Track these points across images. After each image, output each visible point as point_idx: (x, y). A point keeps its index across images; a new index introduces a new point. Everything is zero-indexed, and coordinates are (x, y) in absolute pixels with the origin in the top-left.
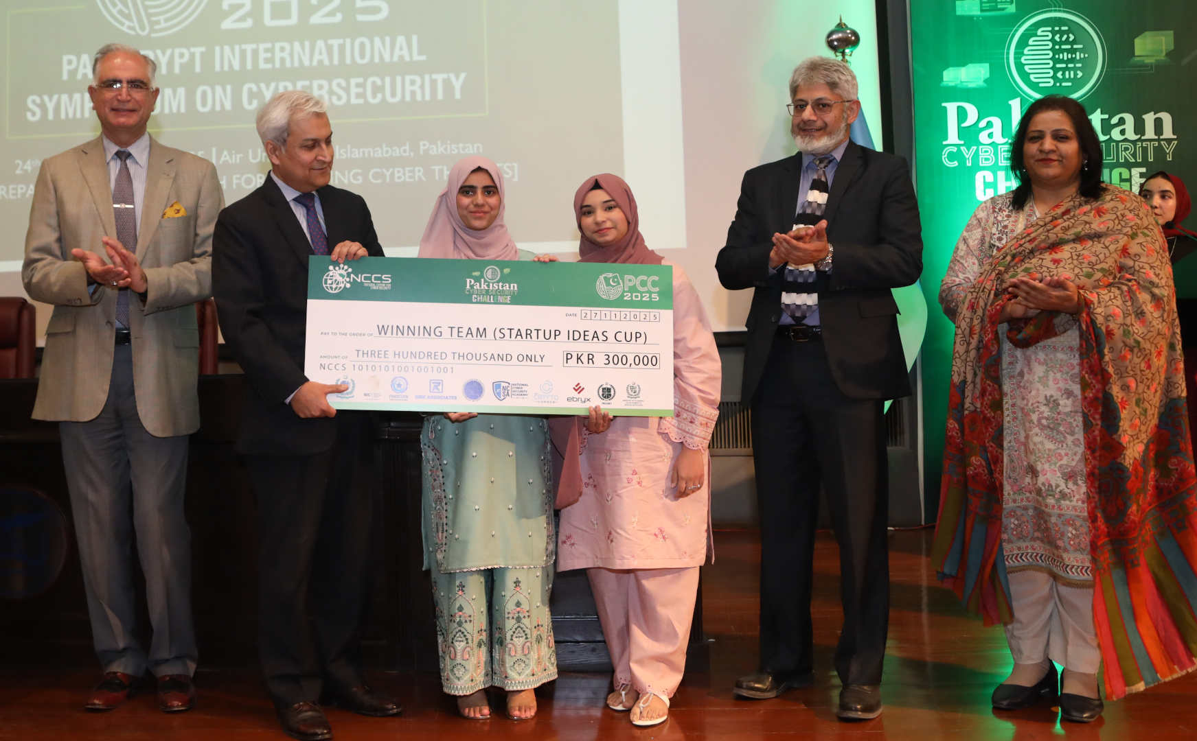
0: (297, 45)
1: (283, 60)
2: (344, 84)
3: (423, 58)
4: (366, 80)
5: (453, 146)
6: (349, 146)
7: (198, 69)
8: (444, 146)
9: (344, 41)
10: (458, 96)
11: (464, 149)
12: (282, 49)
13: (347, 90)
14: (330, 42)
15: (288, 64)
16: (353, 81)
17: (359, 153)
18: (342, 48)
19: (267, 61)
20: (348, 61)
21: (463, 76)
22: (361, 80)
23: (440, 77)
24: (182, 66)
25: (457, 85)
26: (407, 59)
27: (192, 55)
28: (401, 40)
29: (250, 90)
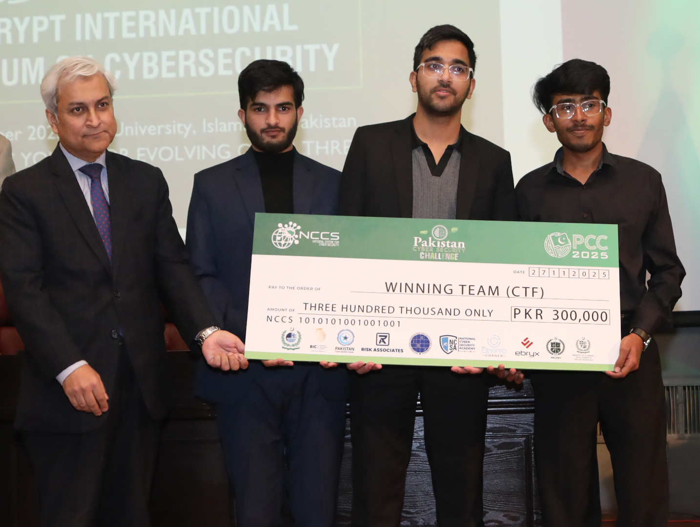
0: (162, 14)
1: (147, 29)
2: (211, 54)
3: (295, 28)
4: (234, 51)
5: (326, 120)
6: (216, 120)
7: (58, 38)
8: (316, 120)
9: (212, 10)
10: (331, 67)
11: (337, 122)
12: (147, 18)
13: (215, 60)
14: (197, 10)
15: (153, 33)
16: (221, 52)
17: (227, 128)
18: (210, 16)
19: (130, 30)
20: (216, 30)
21: (336, 47)
22: (229, 51)
23: (312, 48)
24: (40, 34)
25: (330, 55)
26: (278, 28)
27: (52, 24)
28: (272, 8)
29: (113, 60)
